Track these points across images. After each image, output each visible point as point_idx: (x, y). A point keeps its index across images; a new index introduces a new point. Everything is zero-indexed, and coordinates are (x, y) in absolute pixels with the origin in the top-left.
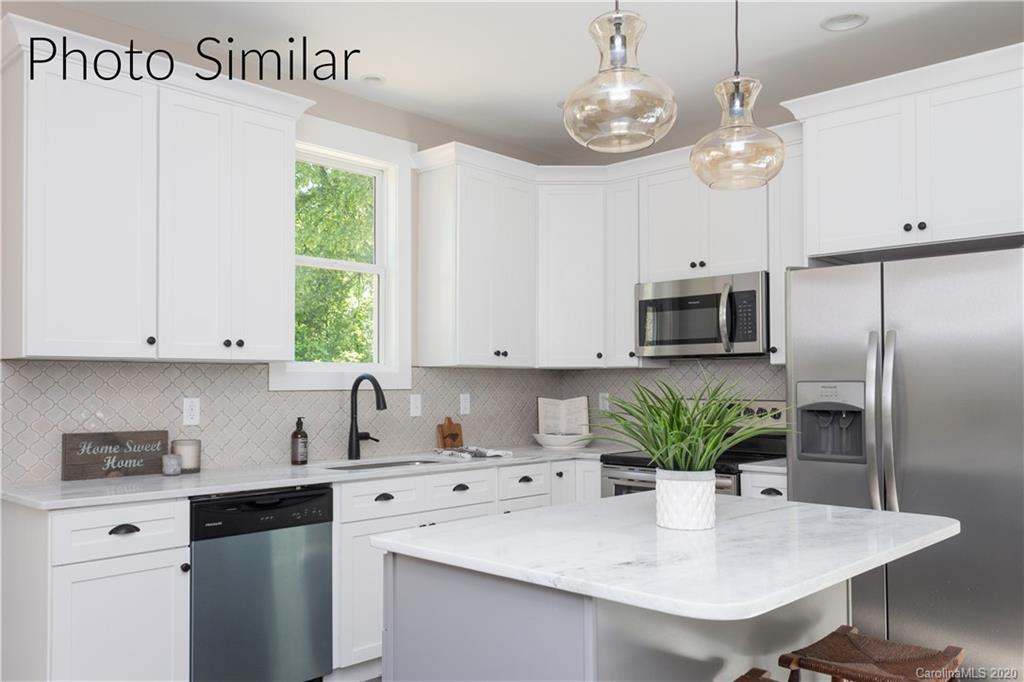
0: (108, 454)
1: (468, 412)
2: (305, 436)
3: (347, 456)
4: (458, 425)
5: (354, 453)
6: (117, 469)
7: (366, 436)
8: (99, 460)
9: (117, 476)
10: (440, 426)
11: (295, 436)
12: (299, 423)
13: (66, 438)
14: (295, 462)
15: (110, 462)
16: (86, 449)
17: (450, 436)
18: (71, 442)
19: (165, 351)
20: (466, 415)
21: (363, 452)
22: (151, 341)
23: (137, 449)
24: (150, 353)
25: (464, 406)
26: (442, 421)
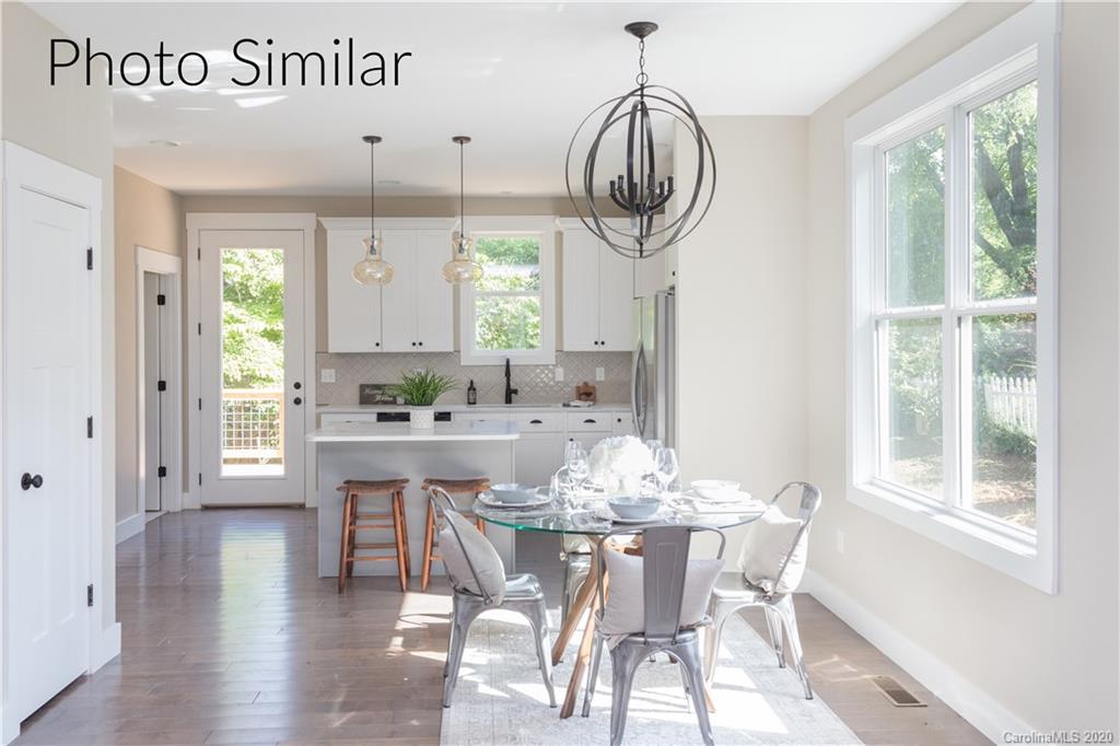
0: (376, 394)
1: (603, 379)
2: (474, 389)
3: (504, 400)
4: (594, 388)
5: (508, 400)
6: (381, 401)
7: (516, 392)
8: (374, 396)
9: (382, 404)
10: (578, 387)
11: (469, 389)
12: (472, 382)
14: (469, 403)
15: (378, 398)
16: (367, 391)
17: (587, 394)
18: (363, 387)
19: (386, 349)
20: (600, 382)
21: (513, 400)
22: (378, 344)
23: (390, 392)
24: (378, 350)
25: (600, 375)
26: (581, 384)
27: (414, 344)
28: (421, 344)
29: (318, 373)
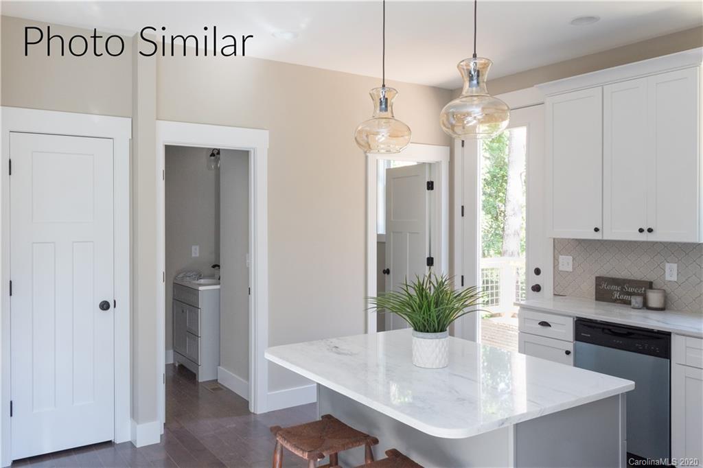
0: (615, 290)
6: (620, 299)
8: (611, 292)
9: (620, 303)
13: (597, 278)
15: (617, 295)
16: (604, 286)
18: (599, 280)
19: (608, 235)
22: (597, 230)
23: (631, 290)
24: (597, 236)
27: (641, 230)
28: (650, 230)
29: (555, 259)
